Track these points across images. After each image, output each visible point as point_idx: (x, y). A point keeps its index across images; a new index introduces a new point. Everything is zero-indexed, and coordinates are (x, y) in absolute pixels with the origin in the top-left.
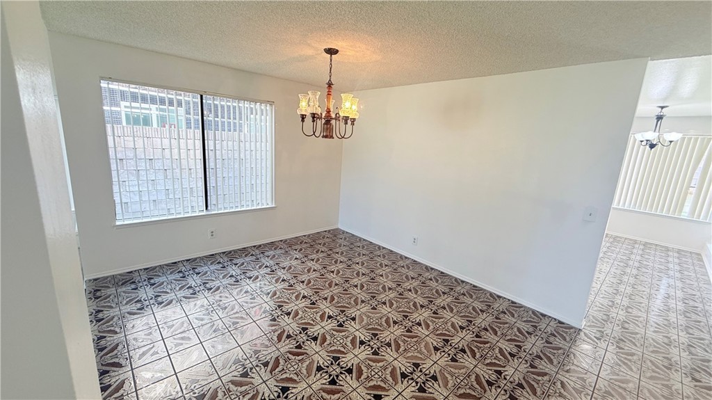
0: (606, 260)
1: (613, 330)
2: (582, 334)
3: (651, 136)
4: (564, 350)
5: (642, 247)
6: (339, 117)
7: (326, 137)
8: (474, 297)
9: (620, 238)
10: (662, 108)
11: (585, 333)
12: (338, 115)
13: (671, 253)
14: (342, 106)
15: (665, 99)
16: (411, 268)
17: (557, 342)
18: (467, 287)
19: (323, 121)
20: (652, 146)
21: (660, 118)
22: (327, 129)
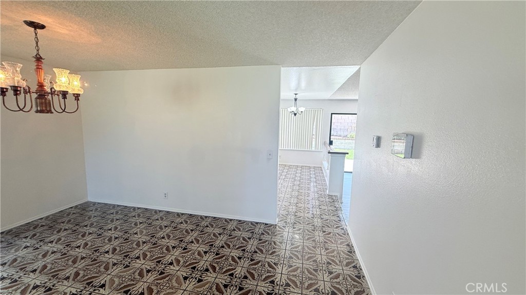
0: (286, 179)
1: (291, 219)
2: (277, 227)
3: (294, 109)
4: (269, 241)
5: (300, 169)
6: (54, 92)
7: (41, 111)
8: (214, 226)
9: (292, 165)
10: (296, 94)
11: (278, 226)
12: (53, 90)
13: (311, 169)
14: (57, 80)
15: (296, 90)
16: (165, 218)
17: (265, 237)
18: (209, 220)
19: (34, 96)
20: (295, 114)
21: (296, 100)
22: (41, 103)
